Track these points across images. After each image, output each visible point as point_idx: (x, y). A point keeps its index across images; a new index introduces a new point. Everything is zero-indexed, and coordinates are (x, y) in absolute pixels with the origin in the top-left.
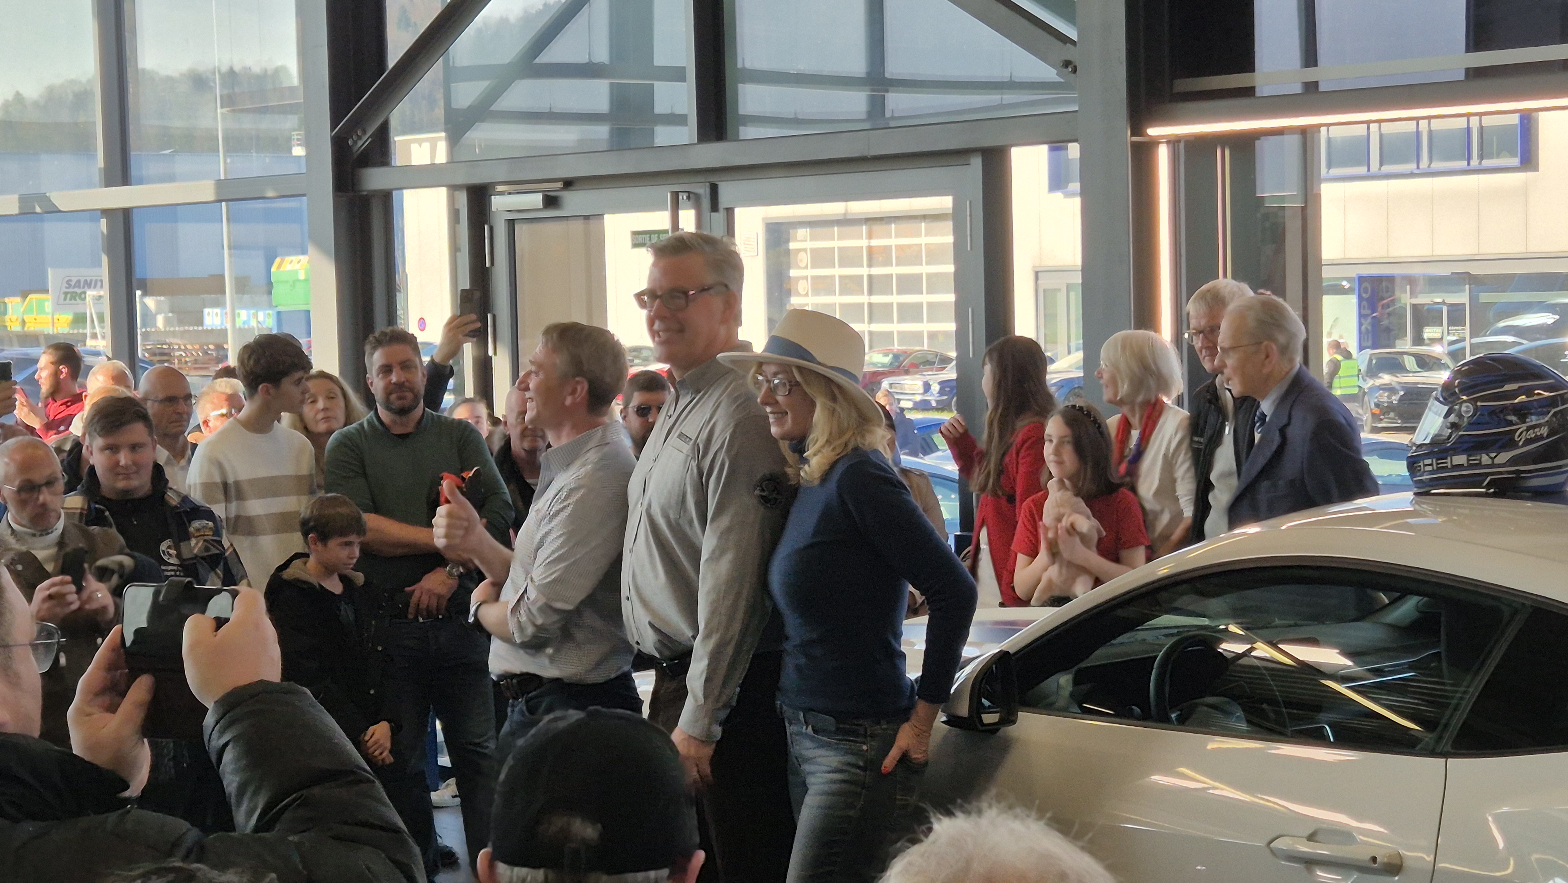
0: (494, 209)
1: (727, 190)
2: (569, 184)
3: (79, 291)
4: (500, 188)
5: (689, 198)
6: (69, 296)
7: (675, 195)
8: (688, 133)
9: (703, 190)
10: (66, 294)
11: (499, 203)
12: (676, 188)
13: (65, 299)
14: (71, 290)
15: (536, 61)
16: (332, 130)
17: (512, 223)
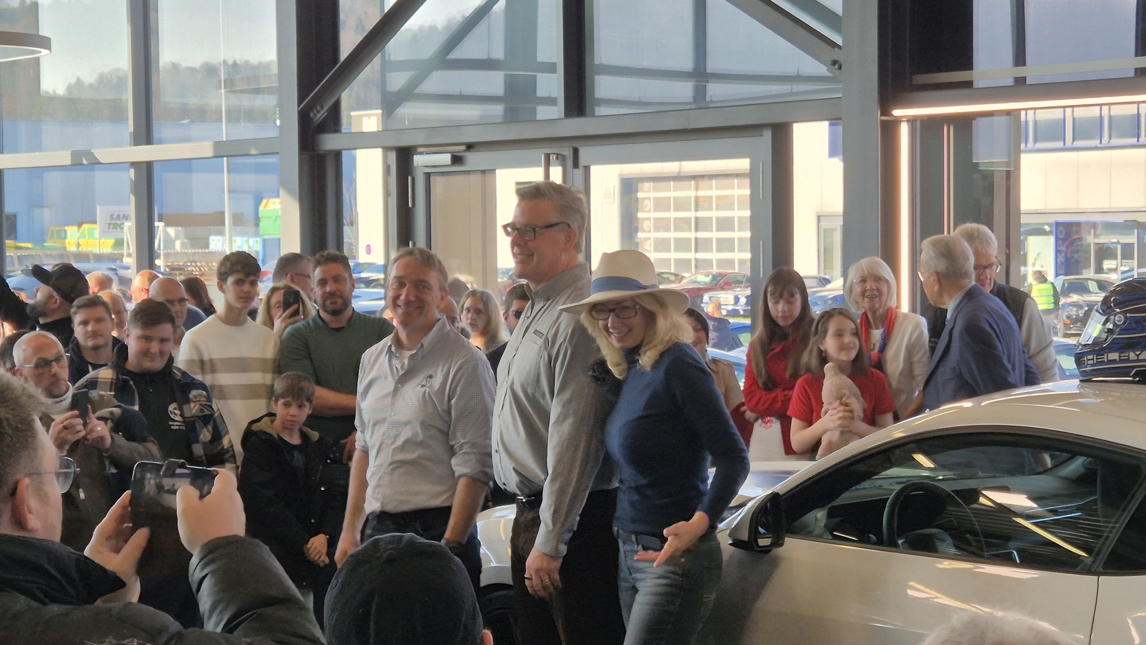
0: (415, 164)
1: (585, 153)
2: (470, 147)
3: (119, 222)
4: (420, 150)
5: (557, 158)
6: (112, 226)
7: (548, 156)
8: (557, 111)
9: (568, 153)
10: (109, 224)
11: (419, 160)
12: (548, 151)
13: (109, 228)
14: (113, 222)
15: (448, 57)
16: (299, 105)
17: (428, 175)
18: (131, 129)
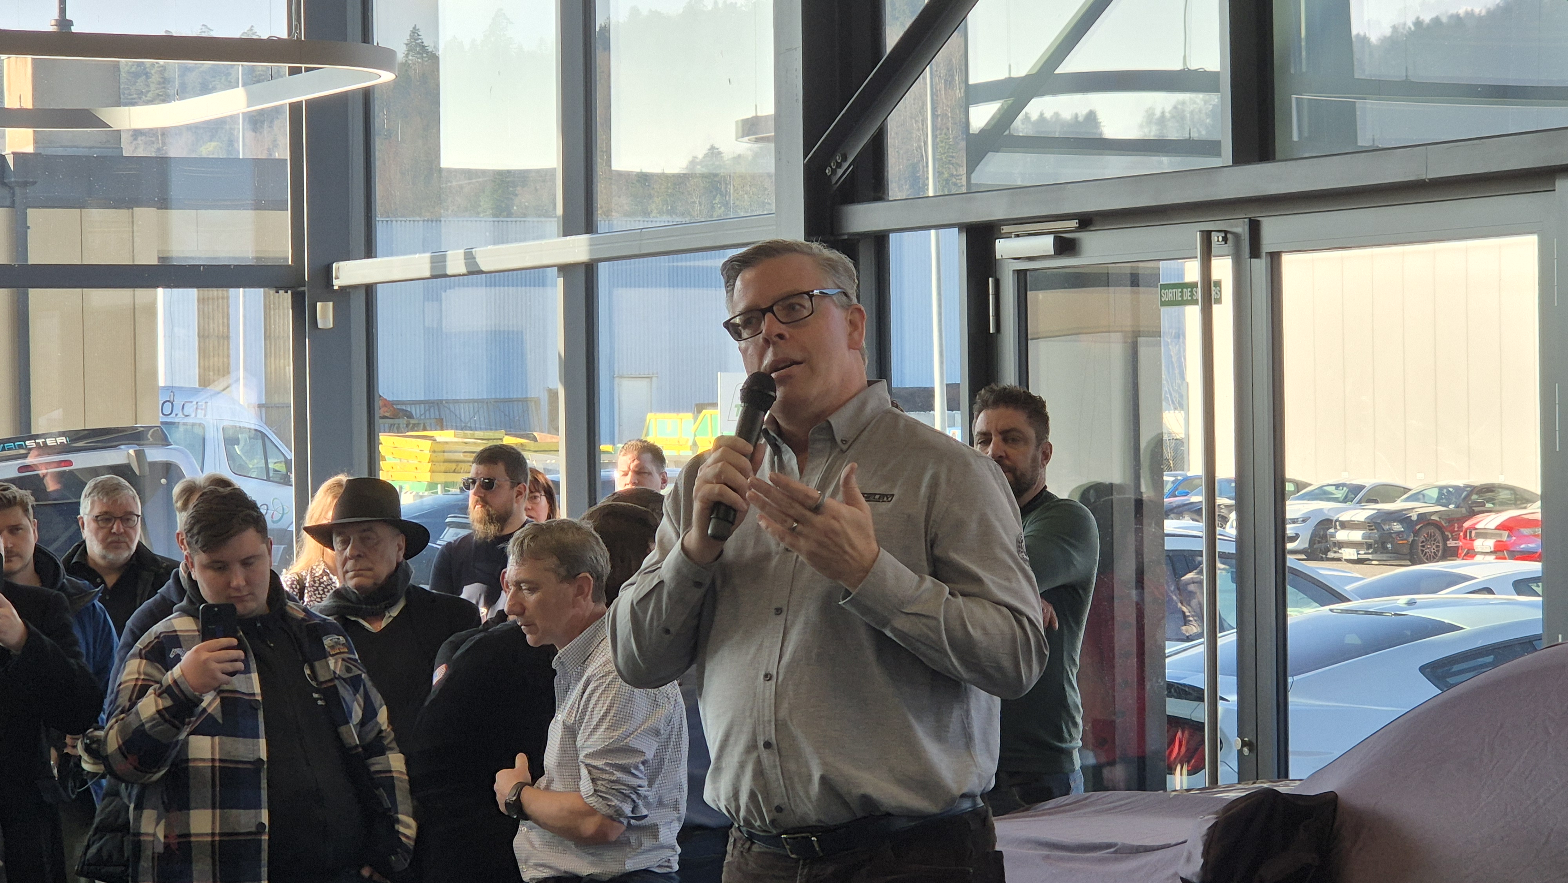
0: (998, 257)
1: (1272, 229)
4: (1006, 229)
5: (1225, 240)
7: (1207, 236)
8: (1221, 156)
9: (1241, 228)
11: (1004, 248)
12: (1207, 227)
15: (1058, 71)
16: (805, 156)
17: (1021, 275)
18: (560, 211)
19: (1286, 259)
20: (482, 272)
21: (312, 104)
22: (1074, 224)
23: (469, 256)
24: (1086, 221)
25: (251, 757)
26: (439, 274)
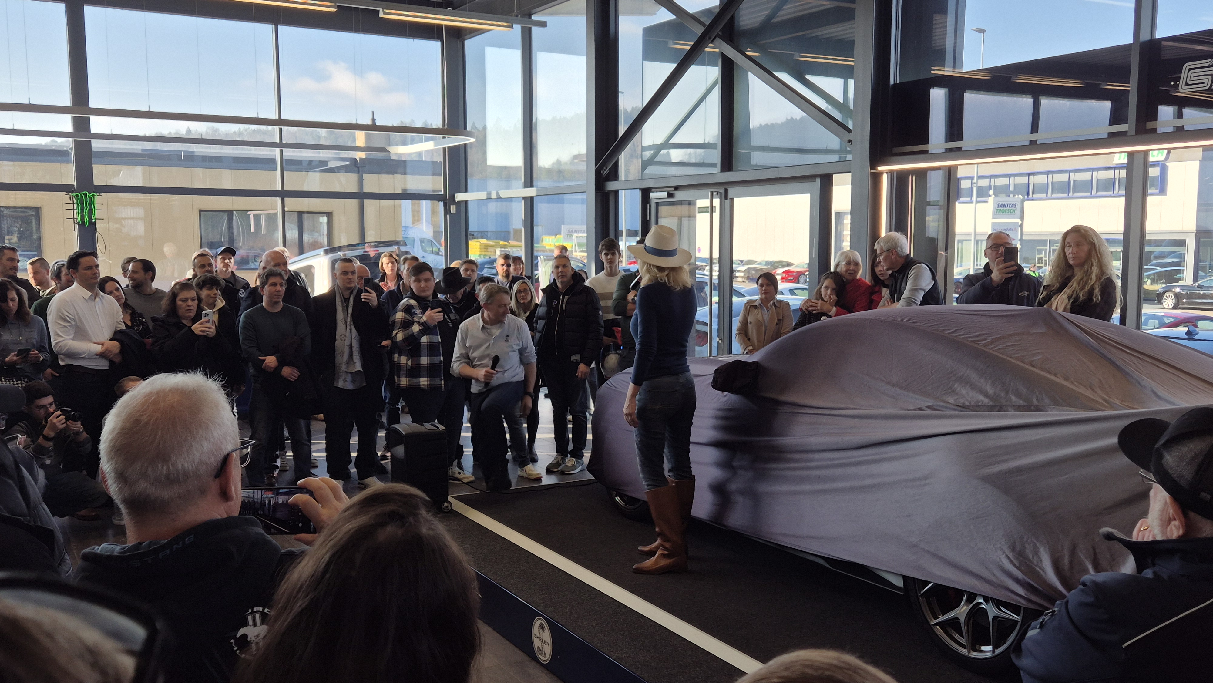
0: (650, 198)
1: (732, 191)
4: (653, 190)
5: (717, 194)
7: (712, 193)
8: (718, 169)
9: (722, 191)
11: (652, 195)
12: (712, 190)
15: (670, 142)
16: (595, 166)
17: (657, 203)
18: (523, 180)
19: (735, 199)
20: (501, 198)
21: (449, 147)
22: (673, 189)
23: (497, 194)
24: (677, 188)
25: (437, 341)
26: (489, 198)
